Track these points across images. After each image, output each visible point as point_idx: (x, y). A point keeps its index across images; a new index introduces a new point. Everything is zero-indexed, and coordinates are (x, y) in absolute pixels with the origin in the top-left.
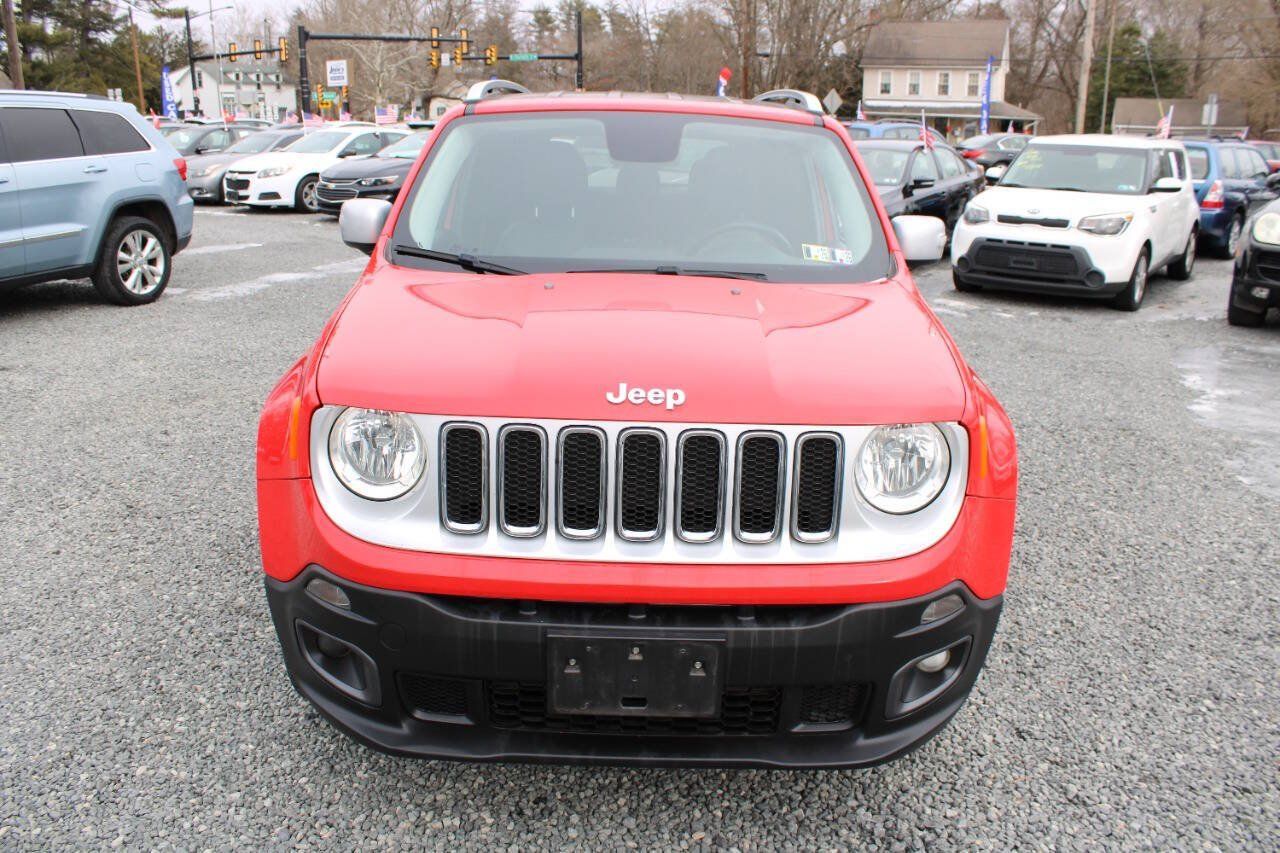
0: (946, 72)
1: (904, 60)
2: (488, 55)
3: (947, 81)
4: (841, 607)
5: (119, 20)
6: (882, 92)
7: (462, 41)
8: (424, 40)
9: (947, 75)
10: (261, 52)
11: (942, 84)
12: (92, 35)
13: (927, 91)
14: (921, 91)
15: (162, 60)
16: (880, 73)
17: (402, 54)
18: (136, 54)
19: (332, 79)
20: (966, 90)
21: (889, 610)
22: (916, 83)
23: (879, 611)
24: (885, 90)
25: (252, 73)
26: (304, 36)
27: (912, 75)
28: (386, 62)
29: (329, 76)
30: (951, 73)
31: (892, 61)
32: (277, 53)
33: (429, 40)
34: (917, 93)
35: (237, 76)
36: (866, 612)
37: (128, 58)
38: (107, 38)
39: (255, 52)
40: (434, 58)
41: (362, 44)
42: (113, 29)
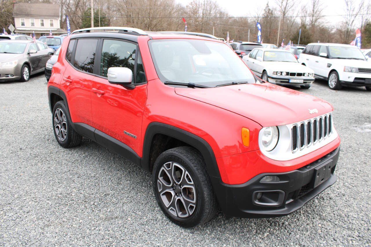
0: (43, 19)
1: (28, 15)
3: (43, 22)
6: (22, 25)
9: (43, 20)
11: (42, 23)
13: (36, 25)
14: (35, 25)
16: (20, 19)
20: (50, 25)
22: (33, 22)
24: (23, 24)
27: (31, 20)
30: (44, 20)
31: (24, 15)
34: (34, 26)
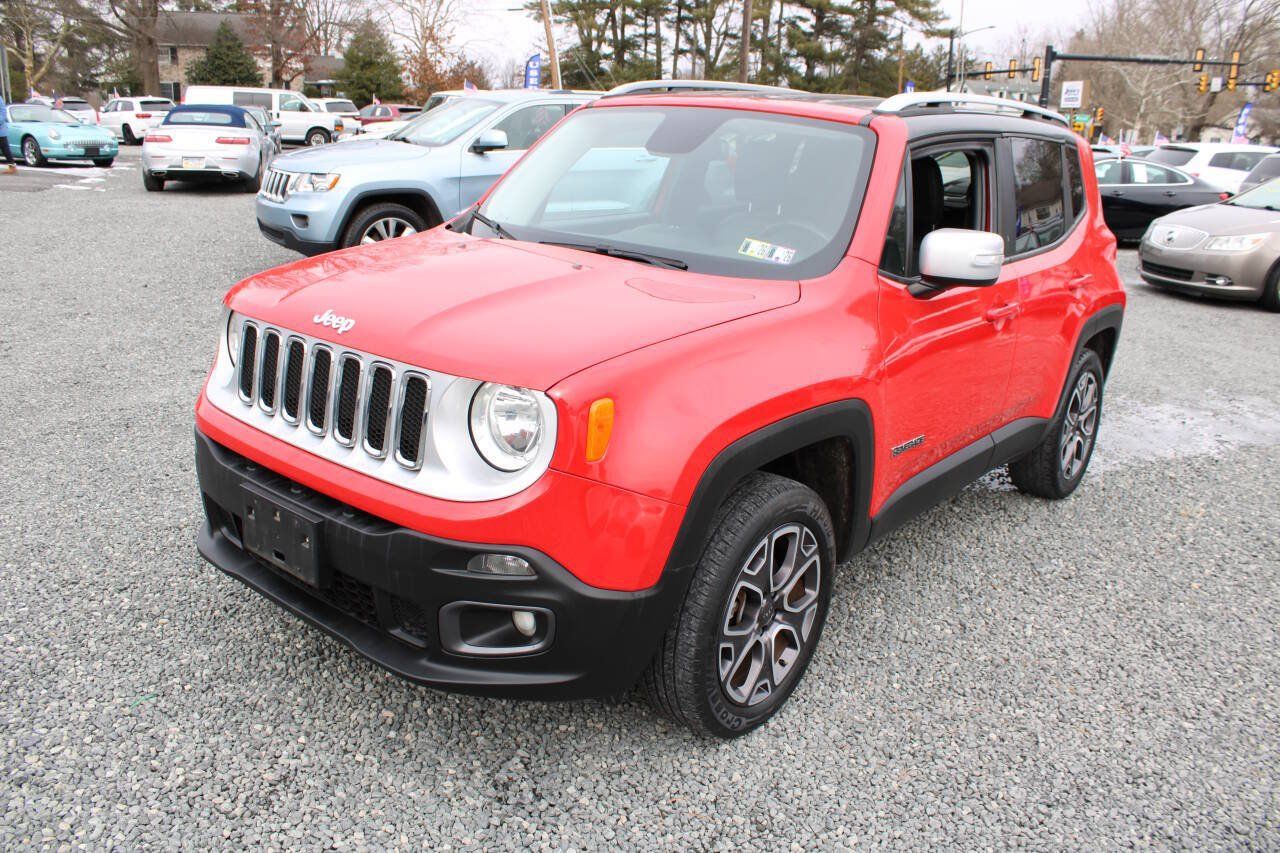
2: (1268, 80)
4: (397, 526)
5: (893, 39)
7: (1231, 64)
8: (1185, 63)
10: (1014, 71)
12: (869, 52)
15: (938, 76)
17: (1177, 76)
18: (901, 72)
19: (1067, 100)
21: (426, 542)
23: (418, 539)
25: (1016, 92)
26: (1051, 56)
28: (1153, 86)
29: (1064, 96)
32: (1029, 73)
33: (1191, 62)
35: (1021, 96)
36: (407, 536)
37: (894, 74)
38: (880, 54)
39: (1009, 71)
40: (1203, 83)
41: (1129, 67)
42: (885, 46)
